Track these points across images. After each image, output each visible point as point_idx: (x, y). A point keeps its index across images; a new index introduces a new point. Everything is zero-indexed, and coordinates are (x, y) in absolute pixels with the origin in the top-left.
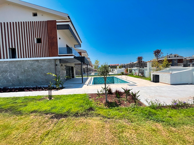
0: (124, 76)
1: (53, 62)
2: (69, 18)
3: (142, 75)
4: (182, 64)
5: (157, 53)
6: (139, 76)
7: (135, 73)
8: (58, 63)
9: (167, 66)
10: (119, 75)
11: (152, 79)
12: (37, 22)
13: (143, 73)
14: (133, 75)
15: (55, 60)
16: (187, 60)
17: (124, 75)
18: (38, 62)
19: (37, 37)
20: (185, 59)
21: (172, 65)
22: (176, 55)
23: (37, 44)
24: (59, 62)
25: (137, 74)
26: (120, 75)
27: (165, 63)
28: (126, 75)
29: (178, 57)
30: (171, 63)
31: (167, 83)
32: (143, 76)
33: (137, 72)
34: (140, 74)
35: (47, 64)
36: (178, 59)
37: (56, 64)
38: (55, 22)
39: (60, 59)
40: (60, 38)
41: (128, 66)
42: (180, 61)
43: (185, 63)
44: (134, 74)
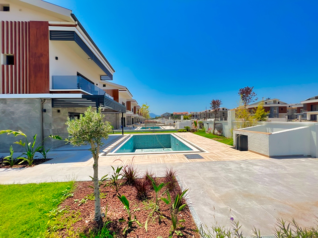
0: (189, 133)
1: (38, 105)
2: (75, 20)
3: (219, 133)
4: (285, 115)
5: (246, 93)
6: (214, 134)
7: (209, 129)
8: (48, 106)
9: (262, 118)
10: (180, 132)
11: (235, 143)
12: (7, 22)
13: (221, 130)
14: (204, 132)
15: (43, 100)
16: (293, 109)
17: (190, 131)
18: (6, 103)
19: (5, 53)
20: (290, 106)
21: (270, 117)
22: (276, 101)
23: (5, 66)
24: (50, 105)
25: (212, 132)
26: (183, 132)
27: (259, 113)
28: (193, 131)
29: (279, 103)
30: (268, 113)
31: (262, 153)
32: (221, 135)
33: (212, 126)
34: (216, 131)
35: (24, 108)
36: (279, 107)
37: (44, 108)
38: (47, 24)
39: (53, 100)
40: (57, 58)
41: (202, 115)
42: (283, 110)
43: (289, 113)
44: (206, 130)
